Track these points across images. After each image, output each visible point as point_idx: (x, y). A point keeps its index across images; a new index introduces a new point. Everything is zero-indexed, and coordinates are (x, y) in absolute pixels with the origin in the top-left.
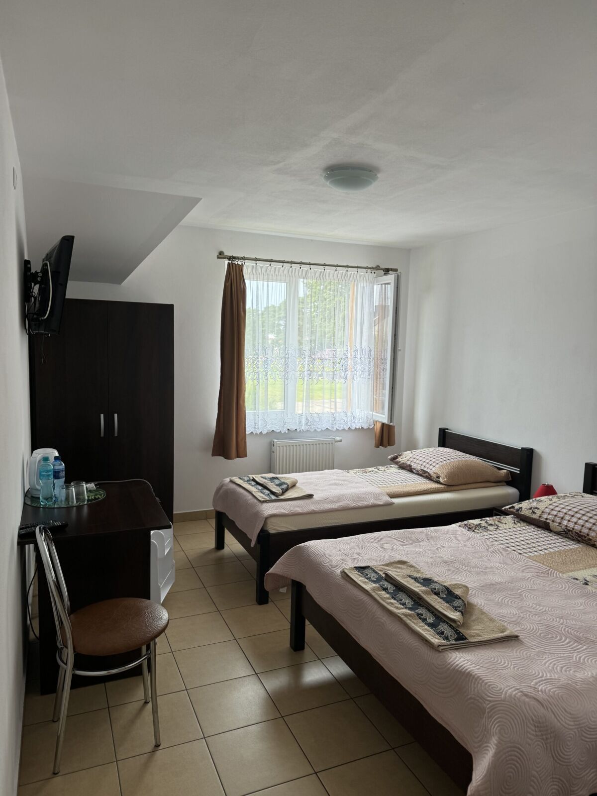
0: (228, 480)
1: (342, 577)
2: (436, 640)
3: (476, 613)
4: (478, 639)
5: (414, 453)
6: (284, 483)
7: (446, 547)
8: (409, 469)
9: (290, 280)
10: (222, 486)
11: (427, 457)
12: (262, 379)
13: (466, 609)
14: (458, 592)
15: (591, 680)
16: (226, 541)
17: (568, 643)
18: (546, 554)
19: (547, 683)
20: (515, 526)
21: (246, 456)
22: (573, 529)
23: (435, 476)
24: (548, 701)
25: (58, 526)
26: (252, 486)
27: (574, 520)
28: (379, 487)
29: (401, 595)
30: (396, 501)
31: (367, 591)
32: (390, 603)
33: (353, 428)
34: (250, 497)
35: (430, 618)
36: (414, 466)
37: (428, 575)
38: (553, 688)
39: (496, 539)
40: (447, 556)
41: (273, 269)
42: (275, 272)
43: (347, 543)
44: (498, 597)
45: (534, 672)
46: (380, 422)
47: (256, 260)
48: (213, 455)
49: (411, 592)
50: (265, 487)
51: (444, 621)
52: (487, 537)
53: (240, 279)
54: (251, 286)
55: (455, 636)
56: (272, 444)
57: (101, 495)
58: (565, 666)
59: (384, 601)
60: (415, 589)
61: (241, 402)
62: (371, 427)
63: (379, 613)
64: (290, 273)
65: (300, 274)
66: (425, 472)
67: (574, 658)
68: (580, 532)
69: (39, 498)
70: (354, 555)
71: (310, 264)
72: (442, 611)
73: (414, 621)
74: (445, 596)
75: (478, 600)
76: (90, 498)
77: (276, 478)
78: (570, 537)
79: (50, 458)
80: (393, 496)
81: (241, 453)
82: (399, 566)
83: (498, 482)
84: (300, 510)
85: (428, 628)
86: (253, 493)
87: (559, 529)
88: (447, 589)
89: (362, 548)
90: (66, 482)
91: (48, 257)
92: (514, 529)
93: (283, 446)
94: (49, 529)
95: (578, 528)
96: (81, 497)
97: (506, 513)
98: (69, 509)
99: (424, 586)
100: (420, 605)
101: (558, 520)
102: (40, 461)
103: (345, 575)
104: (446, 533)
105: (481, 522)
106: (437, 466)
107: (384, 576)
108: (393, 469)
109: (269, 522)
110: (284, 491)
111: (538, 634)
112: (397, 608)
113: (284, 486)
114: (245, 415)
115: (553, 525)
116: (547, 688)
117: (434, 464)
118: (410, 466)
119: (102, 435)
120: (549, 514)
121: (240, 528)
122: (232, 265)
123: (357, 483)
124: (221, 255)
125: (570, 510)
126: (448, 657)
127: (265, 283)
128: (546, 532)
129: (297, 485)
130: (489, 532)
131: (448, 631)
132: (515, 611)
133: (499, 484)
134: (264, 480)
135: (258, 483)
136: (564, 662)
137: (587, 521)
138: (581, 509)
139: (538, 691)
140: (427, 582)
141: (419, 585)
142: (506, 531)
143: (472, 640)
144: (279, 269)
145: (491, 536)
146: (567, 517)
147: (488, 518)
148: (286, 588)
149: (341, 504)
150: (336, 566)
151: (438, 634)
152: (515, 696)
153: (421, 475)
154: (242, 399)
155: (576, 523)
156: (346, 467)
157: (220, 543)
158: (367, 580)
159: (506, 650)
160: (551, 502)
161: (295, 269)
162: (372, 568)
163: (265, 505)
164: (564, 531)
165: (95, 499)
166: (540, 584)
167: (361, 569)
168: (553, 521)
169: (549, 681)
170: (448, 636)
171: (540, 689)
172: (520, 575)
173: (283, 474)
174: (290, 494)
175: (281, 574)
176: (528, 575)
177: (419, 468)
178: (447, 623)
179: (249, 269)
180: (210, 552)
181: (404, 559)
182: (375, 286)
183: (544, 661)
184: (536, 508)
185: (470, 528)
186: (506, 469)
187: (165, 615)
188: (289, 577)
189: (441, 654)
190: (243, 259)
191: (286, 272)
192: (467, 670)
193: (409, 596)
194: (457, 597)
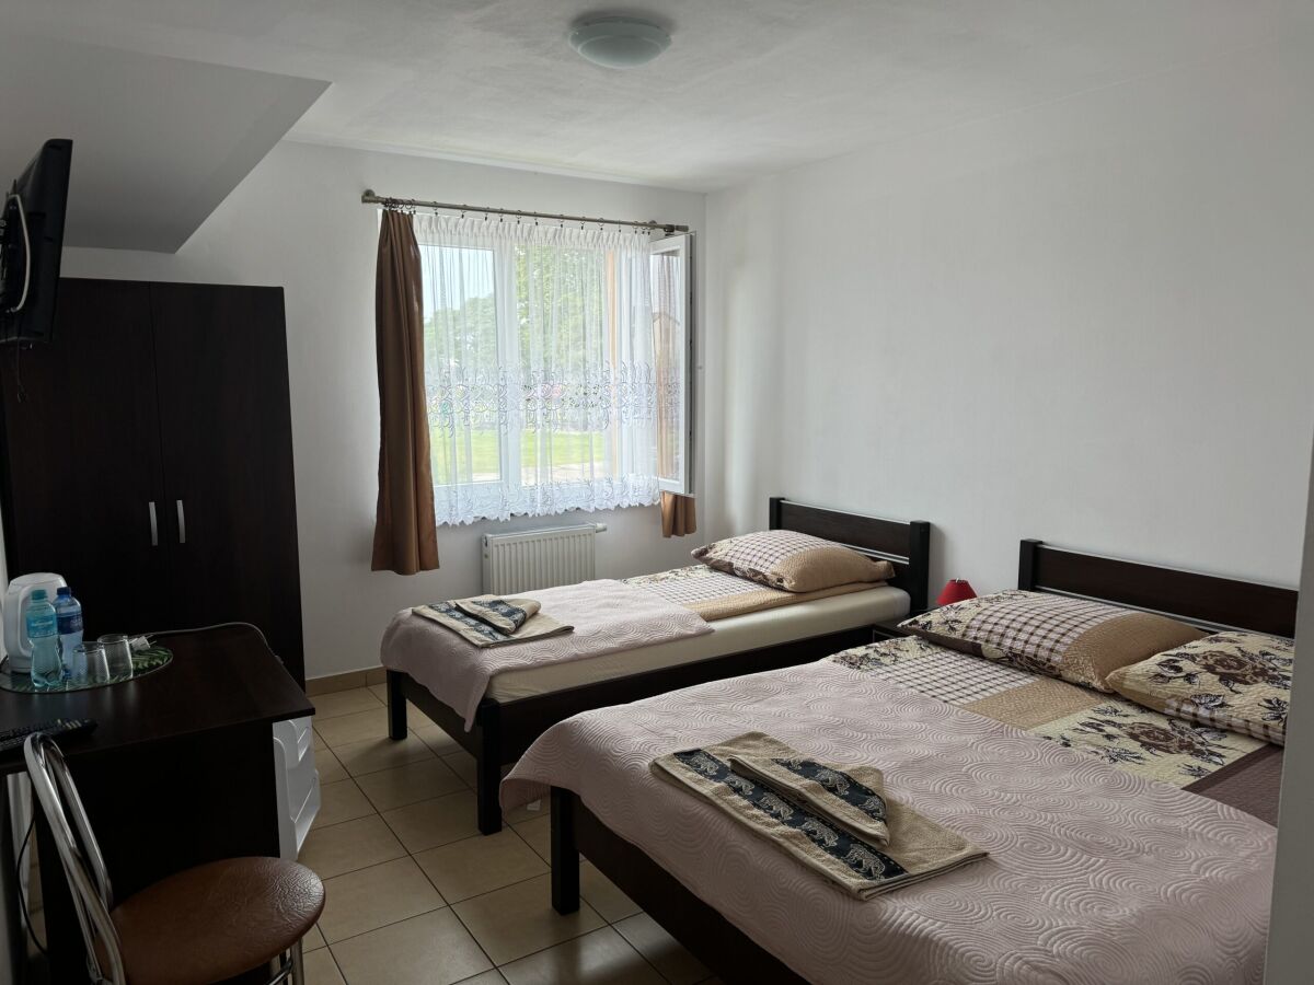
0: (409, 611)
1: (654, 774)
2: (853, 880)
3: (906, 817)
4: (923, 868)
5: (735, 542)
6: (518, 610)
7: (819, 700)
8: (728, 569)
9: (500, 246)
10: (398, 624)
11: (759, 548)
12: (459, 425)
13: (887, 812)
14: (868, 782)
15: (1133, 922)
16: (409, 724)
17: (1072, 857)
18: (987, 698)
19: (1064, 936)
20: (924, 654)
21: (437, 566)
22: (1023, 652)
23: (774, 578)
24: (1076, 974)
25: (73, 729)
26: (458, 619)
27: (1023, 636)
28: (683, 605)
29: (768, 799)
30: (717, 626)
31: (705, 797)
32: (753, 816)
33: (625, 505)
34: (456, 640)
35: (829, 838)
36: (737, 564)
37: (806, 757)
38: (1075, 948)
39: (898, 678)
40: (827, 717)
41: (468, 223)
42: (472, 229)
43: (650, 709)
44: (933, 784)
45: (1034, 921)
46: (670, 493)
47: (435, 205)
48: (374, 568)
49: (786, 790)
50: (482, 621)
51: (856, 841)
52: (884, 677)
53: (409, 243)
54: (430, 257)
55: (882, 867)
56: (483, 543)
57: (163, 658)
58: (1081, 900)
59: (741, 813)
60: (793, 785)
61: (423, 468)
62: (656, 503)
63: (734, 836)
64: (500, 231)
65: (519, 232)
66: (759, 573)
67: (1091, 883)
68: (1035, 656)
69: (29, 674)
70: (668, 731)
71: (535, 215)
72: (850, 821)
73: (804, 846)
74: (847, 793)
75: (900, 792)
76: (140, 666)
77: (501, 602)
78: (1017, 665)
79: (48, 593)
80: (710, 618)
81: (428, 561)
82: (751, 742)
83: (875, 582)
84: (552, 657)
85: (833, 858)
86: (462, 633)
87: (999, 654)
88: (848, 779)
89: (677, 716)
90: (85, 638)
91: (18, 187)
92: (925, 660)
93: (503, 545)
94: (54, 738)
95: (1030, 649)
96: (121, 665)
97: (903, 633)
98: (96, 691)
99: (806, 777)
100: (806, 814)
101: (996, 638)
102: (25, 600)
103: (658, 770)
104: (815, 674)
105: (867, 651)
106: (778, 561)
107: (729, 764)
108: (701, 572)
109: (497, 683)
110: (519, 625)
111: (1018, 845)
112: (768, 825)
113: (518, 616)
114: (432, 493)
115: (988, 649)
116: (1066, 947)
117: (771, 559)
118: (730, 564)
119: (155, 541)
120: (979, 629)
121: (439, 698)
122: (392, 215)
123: (645, 600)
124: (368, 197)
125: (1014, 620)
126: (881, 910)
127: (456, 251)
128: (976, 660)
129: (540, 612)
130: (884, 668)
131: (870, 861)
132: (969, 808)
133: (877, 584)
134: (479, 608)
135: (467, 614)
136: (1078, 893)
137: (1044, 637)
138: (1032, 618)
139: (1053, 956)
140: (808, 768)
141: (796, 776)
142: (911, 664)
143: (914, 871)
144: (481, 222)
145: (888, 674)
146: (1011, 633)
147: (877, 644)
148: (539, 801)
149: (622, 639)
150: (640, 755)
151: (852, 866)
152: (1019, 973)
153: (752, 580)
154: (424, 463)
155: (1026, 642)
156: (622, 573)
157: (399, 729)
158: (701, 777)
159: (974, 882)
160: (979, 610)
161: (510, 224)
162: (705, 753)
163: (488, 654)
164: (1007, 657)
165: (151, 667)
166: (993, 753)
167: (686, 756)
168: (987, 641)
169: (1065, 933)
170: (870, 870)
171: (1055, 951)
172: (957, 740)
173: (511, 593)
174: (531, 629)
175: (532, 778)
176: (971, 739)
177: (745, 567)
178: (862, 844)
179: (423, 224)
180: (381, 745)
181: (759, 730)
182: (652, 257)
183: (1044, 896)
184: (956, 621)
185: (852, 664)
186: (885, 560)
187: (314, 885)
188: (547, 781)
189: (866, 905)
190: (412, 203)
191: (492, 229)
192: (921, 931)
193: (783, 799)
194: (869, 793)
